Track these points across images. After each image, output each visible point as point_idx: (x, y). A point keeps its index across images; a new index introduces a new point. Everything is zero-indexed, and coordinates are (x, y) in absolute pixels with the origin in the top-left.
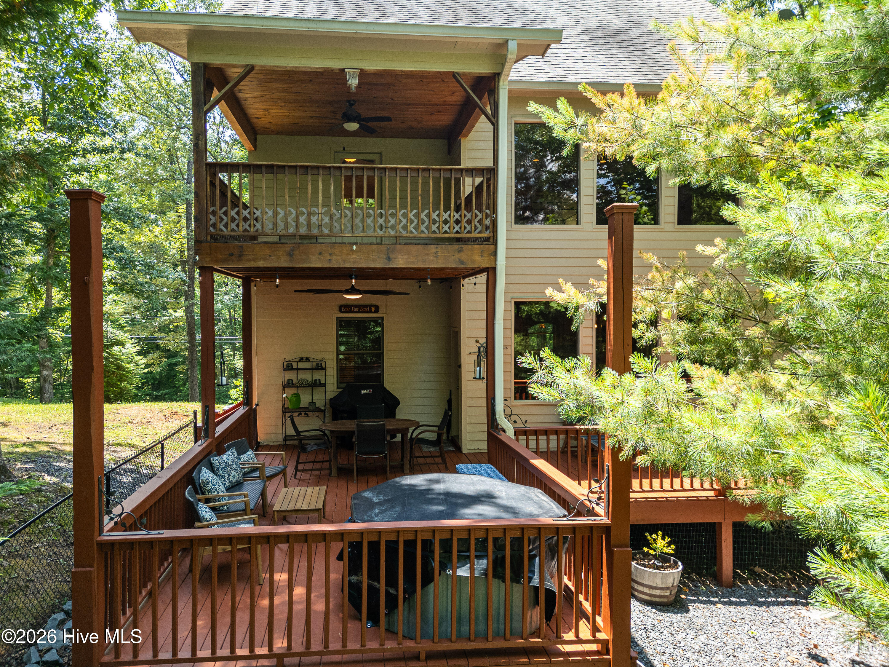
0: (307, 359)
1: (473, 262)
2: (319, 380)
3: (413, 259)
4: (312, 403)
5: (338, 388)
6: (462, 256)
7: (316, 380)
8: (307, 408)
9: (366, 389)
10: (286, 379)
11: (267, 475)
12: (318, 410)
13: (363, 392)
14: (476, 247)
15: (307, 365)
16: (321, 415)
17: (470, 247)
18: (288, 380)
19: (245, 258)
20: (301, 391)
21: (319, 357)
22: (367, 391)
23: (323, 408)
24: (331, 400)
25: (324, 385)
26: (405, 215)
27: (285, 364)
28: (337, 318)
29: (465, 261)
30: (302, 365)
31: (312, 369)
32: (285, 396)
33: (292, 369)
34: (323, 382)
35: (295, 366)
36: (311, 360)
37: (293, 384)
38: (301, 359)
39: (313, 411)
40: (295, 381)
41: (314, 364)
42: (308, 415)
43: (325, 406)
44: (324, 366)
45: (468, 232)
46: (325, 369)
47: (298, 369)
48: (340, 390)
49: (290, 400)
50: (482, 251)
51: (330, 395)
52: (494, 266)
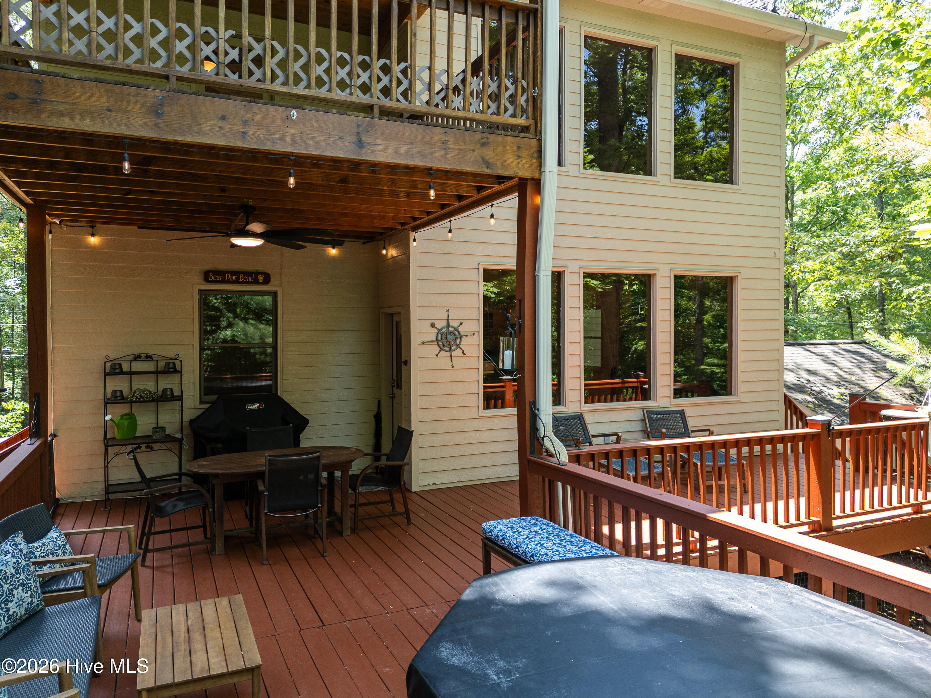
0: (149, 357)
1: (505, 166)
2: (171, 390)
3: (404, 148)
4: (158, 429)
5: (201, 403)
6: (488, 153)
7: (165, 390)
8: (150, 436)
9: (254, 402)
10: (109, 390)
11: (101, 581)
12: (169, 439)
13: (250, 407)
14: (509, 139)
15: (149, 366)
16: (175, 446)
17: (500, 138)
18: (114, 392)
19: (48, 107)
20: (136, 409)
21: (170, 353)
22: (256, 406)
23: (179, 436)
24: (192, 422)
25: (180, 398)
26: (386, 69)
27: (108, 365)
28: (200, 291)
29: (492, 161)
30: (138, 366)
31: (156, 373)
32: (108, 418)
33: (122, 373)
34: (177, 393)
35: (126, 367)
36: (155, 358)
37: (123, 398)
38: (137, 357)
39: (161, 442)
40: (126, 393)
41: (161, 364)
42: (152, 449)
43: (182, 430)
44: (178, 368)
45: (493, 114)
46: (180, 372)
47: (131, 373)
48: (207, 406)
49: (118, 426)
50: (519, 148)
51: (188, 415)
52: (536, 176)
